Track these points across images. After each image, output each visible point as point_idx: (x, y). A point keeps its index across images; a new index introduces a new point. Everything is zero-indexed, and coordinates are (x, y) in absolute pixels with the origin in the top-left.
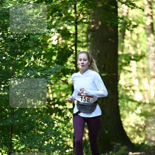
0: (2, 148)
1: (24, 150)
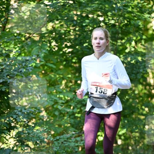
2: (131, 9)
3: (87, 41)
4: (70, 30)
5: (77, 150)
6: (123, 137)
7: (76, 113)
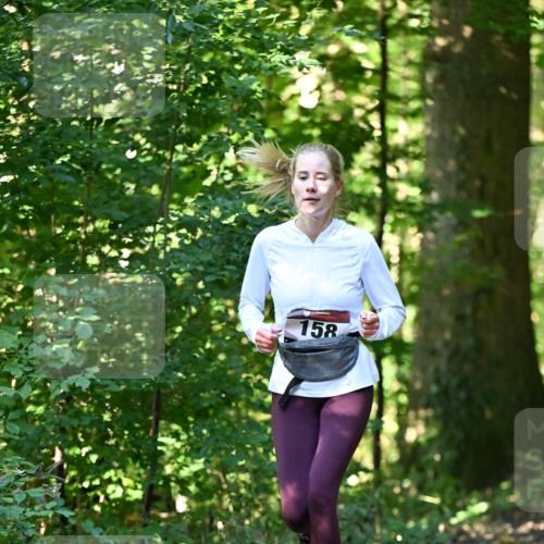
0: (124, 471)
1: (201, 479)
2: (221, 32)
3: (70, 147)
4: (8, 106)
5: (30, 533)
6: (192, 488)
7: (29, 402)
